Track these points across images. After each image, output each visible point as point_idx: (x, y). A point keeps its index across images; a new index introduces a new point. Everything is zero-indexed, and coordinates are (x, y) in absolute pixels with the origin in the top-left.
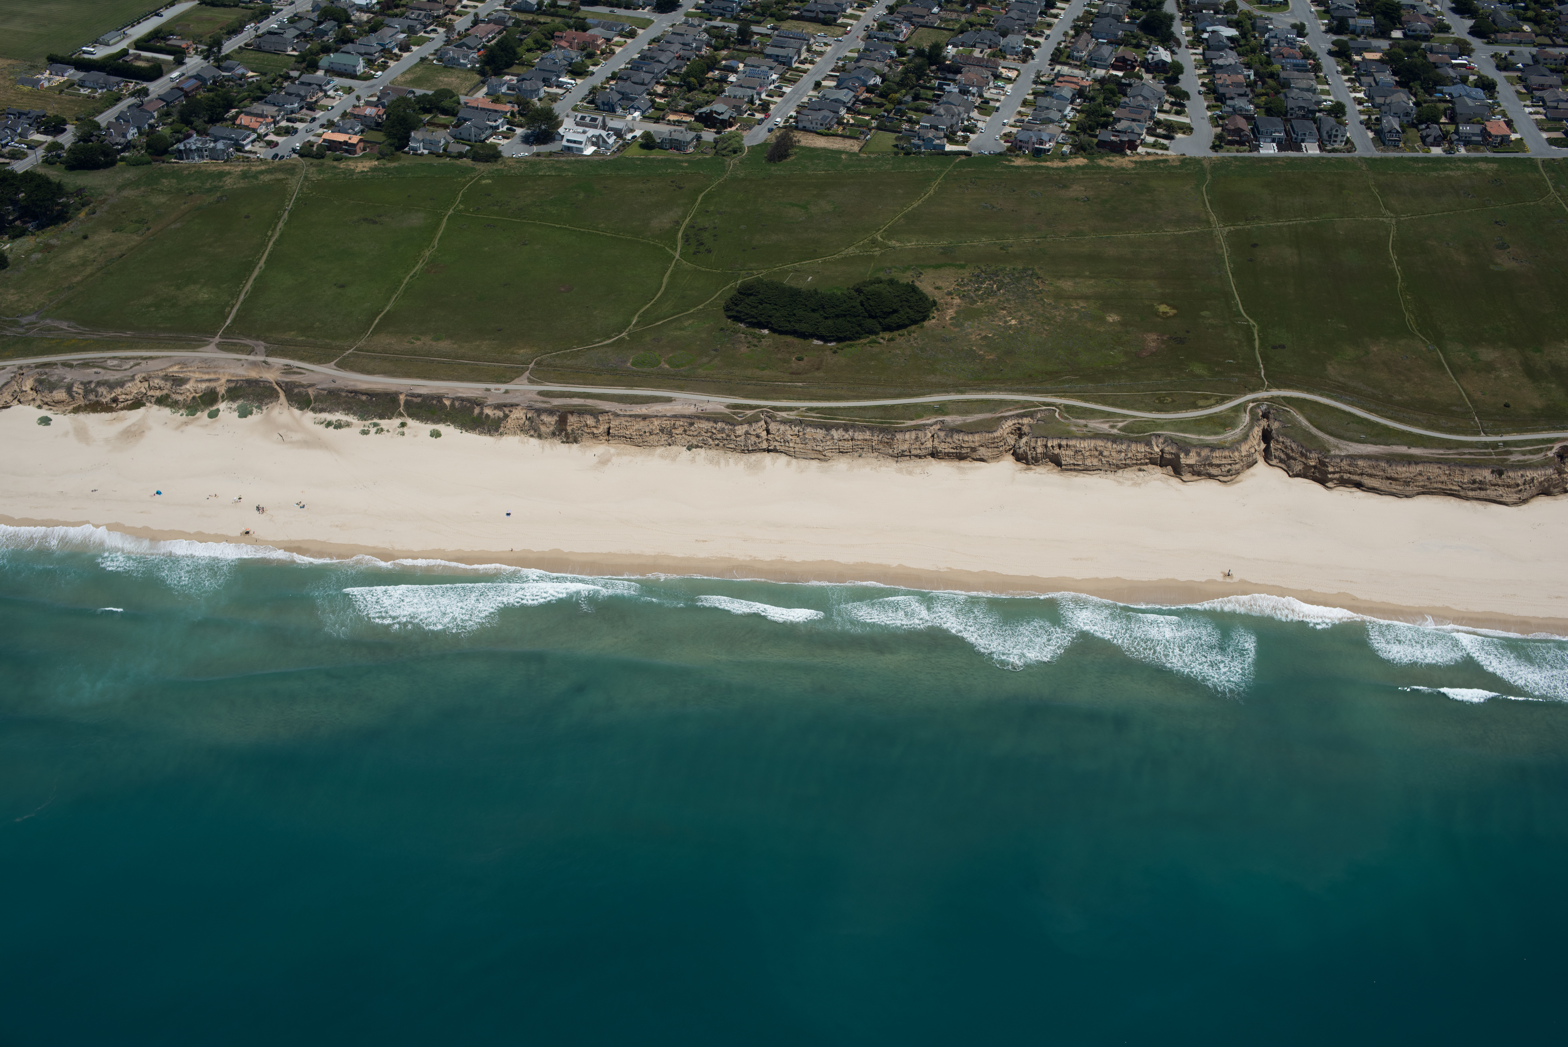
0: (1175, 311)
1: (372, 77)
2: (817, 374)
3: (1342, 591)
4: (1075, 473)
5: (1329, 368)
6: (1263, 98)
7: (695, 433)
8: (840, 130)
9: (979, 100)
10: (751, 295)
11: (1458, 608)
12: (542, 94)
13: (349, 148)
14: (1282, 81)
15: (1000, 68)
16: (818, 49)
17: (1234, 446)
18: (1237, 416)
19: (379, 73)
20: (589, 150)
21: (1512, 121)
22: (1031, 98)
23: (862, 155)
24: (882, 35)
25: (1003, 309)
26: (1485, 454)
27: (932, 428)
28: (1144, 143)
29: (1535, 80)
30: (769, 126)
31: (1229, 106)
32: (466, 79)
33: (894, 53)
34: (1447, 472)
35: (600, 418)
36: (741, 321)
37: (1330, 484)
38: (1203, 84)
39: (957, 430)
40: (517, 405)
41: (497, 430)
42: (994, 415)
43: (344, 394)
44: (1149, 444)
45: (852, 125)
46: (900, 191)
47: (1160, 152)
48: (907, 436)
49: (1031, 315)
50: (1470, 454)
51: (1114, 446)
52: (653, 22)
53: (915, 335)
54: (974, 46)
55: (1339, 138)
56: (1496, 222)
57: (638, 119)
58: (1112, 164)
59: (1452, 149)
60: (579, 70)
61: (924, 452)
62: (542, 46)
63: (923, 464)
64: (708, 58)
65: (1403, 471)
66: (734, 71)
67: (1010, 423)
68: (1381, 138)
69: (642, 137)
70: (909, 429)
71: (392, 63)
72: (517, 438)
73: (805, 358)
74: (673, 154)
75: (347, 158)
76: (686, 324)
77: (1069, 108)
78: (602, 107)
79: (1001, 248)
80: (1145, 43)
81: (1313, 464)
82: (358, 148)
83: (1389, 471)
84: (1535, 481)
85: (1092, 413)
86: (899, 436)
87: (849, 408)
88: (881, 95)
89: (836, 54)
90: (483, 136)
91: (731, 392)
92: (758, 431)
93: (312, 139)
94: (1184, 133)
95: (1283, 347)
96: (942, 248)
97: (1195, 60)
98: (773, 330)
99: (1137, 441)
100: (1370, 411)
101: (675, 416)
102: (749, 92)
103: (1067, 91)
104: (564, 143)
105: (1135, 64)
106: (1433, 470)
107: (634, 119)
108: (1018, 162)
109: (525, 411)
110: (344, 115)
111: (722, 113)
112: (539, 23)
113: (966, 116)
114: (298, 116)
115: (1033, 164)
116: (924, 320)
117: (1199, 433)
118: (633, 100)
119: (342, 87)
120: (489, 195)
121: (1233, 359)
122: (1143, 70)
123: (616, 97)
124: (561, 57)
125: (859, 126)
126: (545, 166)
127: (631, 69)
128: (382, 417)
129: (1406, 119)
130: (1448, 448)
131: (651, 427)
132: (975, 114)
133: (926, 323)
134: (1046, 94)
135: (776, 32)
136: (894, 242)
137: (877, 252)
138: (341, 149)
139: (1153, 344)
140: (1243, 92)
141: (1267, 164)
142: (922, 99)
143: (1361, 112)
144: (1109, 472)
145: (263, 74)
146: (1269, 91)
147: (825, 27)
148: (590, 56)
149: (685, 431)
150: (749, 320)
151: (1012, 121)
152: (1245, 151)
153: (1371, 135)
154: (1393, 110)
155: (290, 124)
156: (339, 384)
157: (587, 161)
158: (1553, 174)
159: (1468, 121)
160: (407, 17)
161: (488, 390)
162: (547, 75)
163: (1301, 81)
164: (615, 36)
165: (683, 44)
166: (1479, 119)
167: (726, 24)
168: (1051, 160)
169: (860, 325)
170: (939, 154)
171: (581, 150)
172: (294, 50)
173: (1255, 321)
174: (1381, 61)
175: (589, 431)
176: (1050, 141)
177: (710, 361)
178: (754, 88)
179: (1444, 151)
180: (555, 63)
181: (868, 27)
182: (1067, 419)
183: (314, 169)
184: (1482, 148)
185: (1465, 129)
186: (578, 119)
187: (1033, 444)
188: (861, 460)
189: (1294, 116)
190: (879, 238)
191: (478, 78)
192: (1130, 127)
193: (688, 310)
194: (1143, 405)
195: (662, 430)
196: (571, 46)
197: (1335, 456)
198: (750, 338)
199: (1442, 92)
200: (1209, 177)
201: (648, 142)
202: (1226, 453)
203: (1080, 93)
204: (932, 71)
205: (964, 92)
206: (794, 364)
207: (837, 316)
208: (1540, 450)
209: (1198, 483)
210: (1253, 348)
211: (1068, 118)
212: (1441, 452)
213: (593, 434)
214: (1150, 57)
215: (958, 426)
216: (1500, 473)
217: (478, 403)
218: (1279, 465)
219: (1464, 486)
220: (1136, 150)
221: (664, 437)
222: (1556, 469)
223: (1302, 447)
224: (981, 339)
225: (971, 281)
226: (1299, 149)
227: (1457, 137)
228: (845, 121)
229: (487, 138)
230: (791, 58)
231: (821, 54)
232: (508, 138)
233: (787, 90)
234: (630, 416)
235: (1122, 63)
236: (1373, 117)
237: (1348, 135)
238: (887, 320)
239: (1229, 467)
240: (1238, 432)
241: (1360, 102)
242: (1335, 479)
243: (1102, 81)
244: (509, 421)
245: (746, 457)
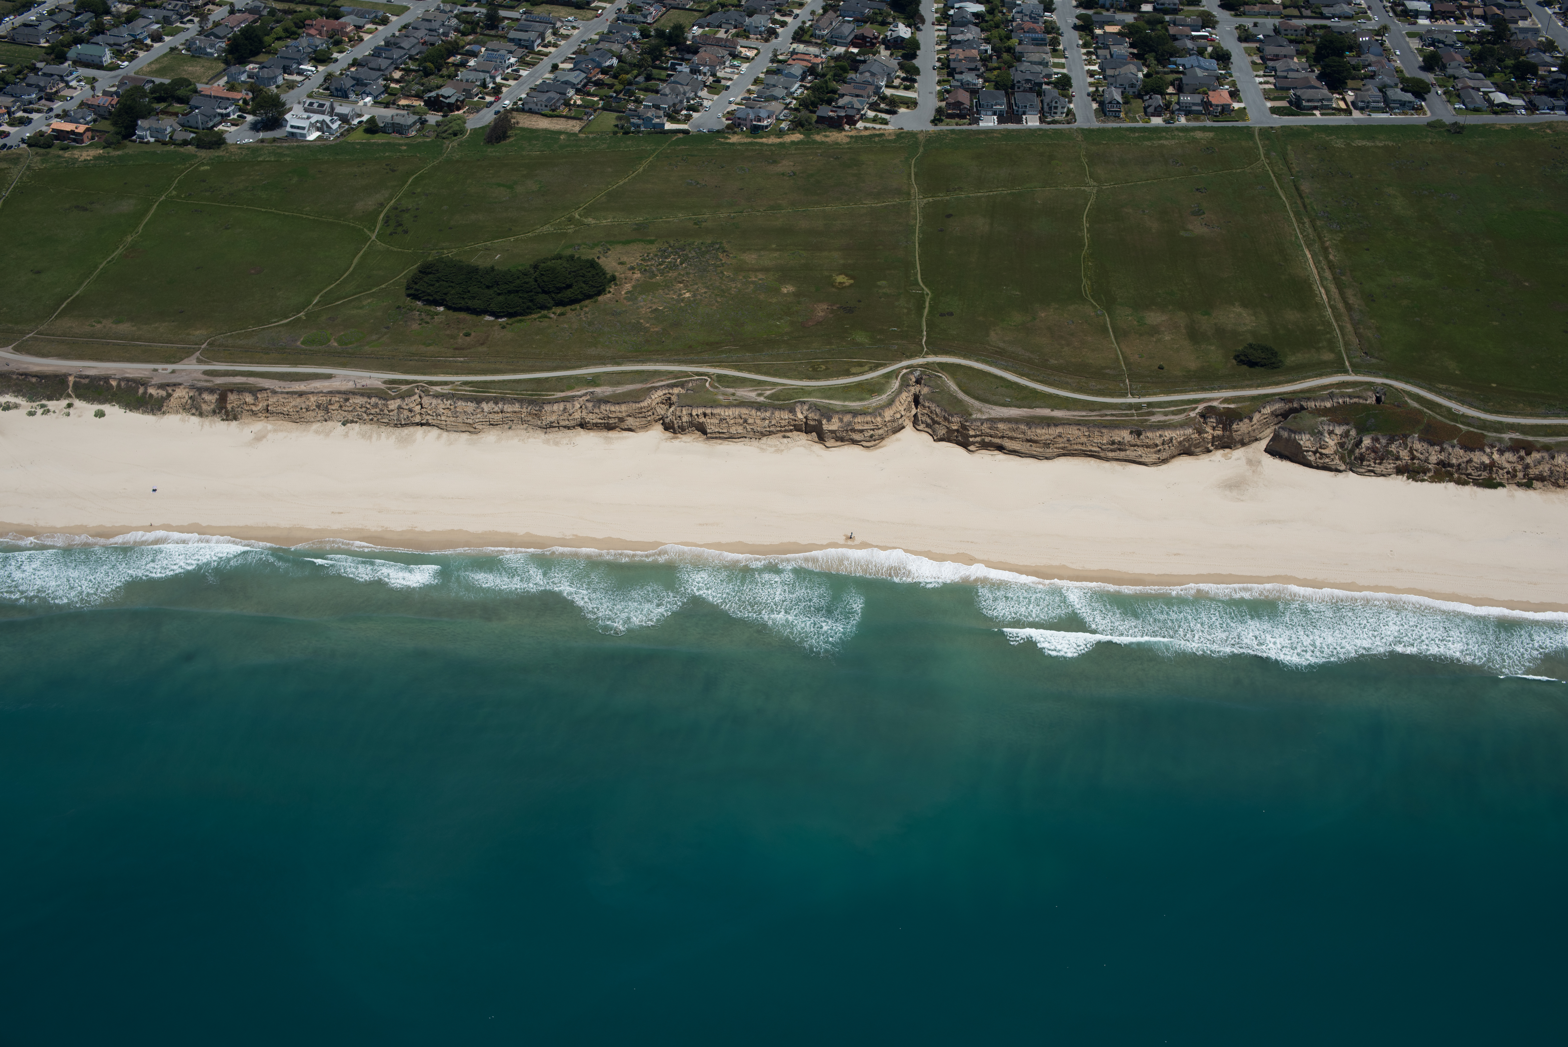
0: (852, 281)
1: (118, 67)
2: (480, 349)
3: (961, 552)
4: (720, 441)
5: (992, 334)
6: (996, 73)
7: (350, 409)
8: (565, 111)
9: (711, 79)
10: (430, 273)
11: (1074, 566)
12: (280, 80)
13: (76, 138)
14: (1018, 54)
15: (739, 47)
16: (564, 32)
17: (878, 411)
18: (887, 382)
19: (126, 63)
20: (313, 136)
21: (1239, 91)
22: (762, 76)
23: (582, 135)
24: (630, 17)
25: (680, 283)
26: (1127, 415)
27: (581, 399)
28: (863, 118)
29: (1270, 50)
30: (497, 109)
31: (958, 81)
32: (210, 68)
33: (637, 34)
34: (1087, 434)
35: (259, 396)
36: (419, 299)
37: (972, 448)
38: (939, 60)
39: (605, 401)
40: (180, 384)
41: (160, 409)
42: (645, 386)
43: (15, 377)
44: (792, 411)
45: (579, 106)
46: (610, 170)
47: (878, 126)
48: (556, 407)
49: (707, 287)
50: (1112, 415)
51: (759, 413)
52: (409, 8)
53: (587, 309)
54: (720, 27)
55: (1059, 110)
56: (1197, 190)
57: (369, 104)
58: (827, 140)
59: (1172, 119)
60: (322, 57)
61: (572, 423)
62: (291, 34)
63: (571, 434)
64: (450, 43)
65: (1043, 433)
66: (474, 54)
67: (660, 393)
68: (1105, 109)
69: (368, 121)
70: (557, 401)
71: (141, 54)
72: (179, 416)
73: (473, 334)
74: (395, 138)
75: (74, 148)
76: (365, 303)
77: (797, 86)
78: (335, 93)
79: (695, 224)
80: (891, 20)
81: (956, 428)
82: (85, 137)
83: (1029, 433)
84: (1174, 441)
85: (743, 382)
86: (547, 408)
87: (504, 381)
88: (615, 77)
89: (582, 36)
90: (211, 124)
91: (392, 369)
92: (411, 405)
93: (44, 129)
94: (908, 108)
95: (951, 314)
96: (636, 224)
97: (938, 36)
98: (448, 308)
99: (781, 408)
100: (1022, 375)
101: (331, 392)
102: (482, 75)
103: (797, 69)
104: (288, 129)
105: (874, 41)
106: (1073, 432)
107: (365, 104)
108: (734, 139)
109: (187, 390)
110: (82, 104)
111: (449, 97)
112: (296, 12)
113: (692, 95)
114: (35, 106)
115: (749, 140)
116: (599, 293)
117: (845, 399)
118: (366, 85)
119: (85, 78)
120: (204, 181)
121: (898, 327)
122: (883, 47)
123: (348, 83)
124: (305, 45)
125: (585, 107)
126: (266, 152)
127: (373, 55)
128: (50, 398)
129: (1131, 90)
130: (1091, 410)
131: (307, 403)
132: (704, 93)
133: (600, 298)
134: (777, 72)
135: (524, 16)
136: (590, 219)
137: (571, 229)
138: (69, 139)
139: (821, 314)
140: (973, 67)
141: (982, 136)
142: (655, 79)
143: (1091, 84)
144: (753, 440)
145: (10, 66)
146: (1002, 65)
147: (578, 11)
148: (338, 43)
149: (341, 407)
150: (426, 298)
151: (739, 100)
152: (964, 124)
153: (1095, 106)
154: (1119, 81)
155: (26, 115)
156: (13, 367)
157: (308, 146)
158: (1267, 142)
159: (1194, 91)
160: (164, 8)
161: (156, 370)
162: (287, 62)
163: (1034, 54)
164: (367, 23)
165: (430, 30)
166: (1205, 89)
167: (478, 10)
168: (768, 136)
169: (531, 301)
170: (657, 133)
171: (304, 136)
172: (48, 41)
173: (930, 289)
174: (1119, 34)
175: (248, 408)
176: (769, 117)
177: (379, 338)
178: (488, 72)
179: (1165, 121)
180: (299, 51)
181: (619, 10)
182: (717, 387)
183: (39, 158)
184: (1202, 117)
185: (1187, 98)
186: (306, 105)
187: (678, 413)
188: (510, 433)
189: (1022, 89)
190: (577, 216)
191: (222, 66)
192: (850, 102)
193: (370, 289)
194: (796, 373)
195: (318, 407)
196: (320, 34)
197: (976, 420)
198: (424, 316)
199: (1176, 64)
200: (921, 150)
201: (372, 127)
202: (869, 419)
203: (812, 70)
204: (671, 52)
205: (695, 71)
206: (461, 340)
207: (510, 292)
208: (1184, 410)
209: (841, 449)
210: (921, 316)
211: (795, 95)
212: (1084, 413)
213: (252, 411)
214: (889, 33)
215: (607, 397)
216: (1139, 434)
217: (143, 383)
218: (926, 429)
219: (1104, 447)
220: (855, 125)
221: (321, 413)
222: (1196, 429)
223: (945, 411)
224: (651, 312)
225: (656, 255)
226: (1020, 121)
227: (1178, 107)
228: (572, 102)
229: (215, 126)
230: (533, 42)
231: (566, 37)
232: (237, 125)
233: (524, 73)
234: (287, 393)
235: (860, 41)
236: (1101, 89)
237: (1072, 106)
238: (559, 295)
239: (872, 432)
240: (884, 397)
241: (1091, 74)
242: (977, 442)
243: (837, 58)
244: (172, 400)
245: (398, 431)
